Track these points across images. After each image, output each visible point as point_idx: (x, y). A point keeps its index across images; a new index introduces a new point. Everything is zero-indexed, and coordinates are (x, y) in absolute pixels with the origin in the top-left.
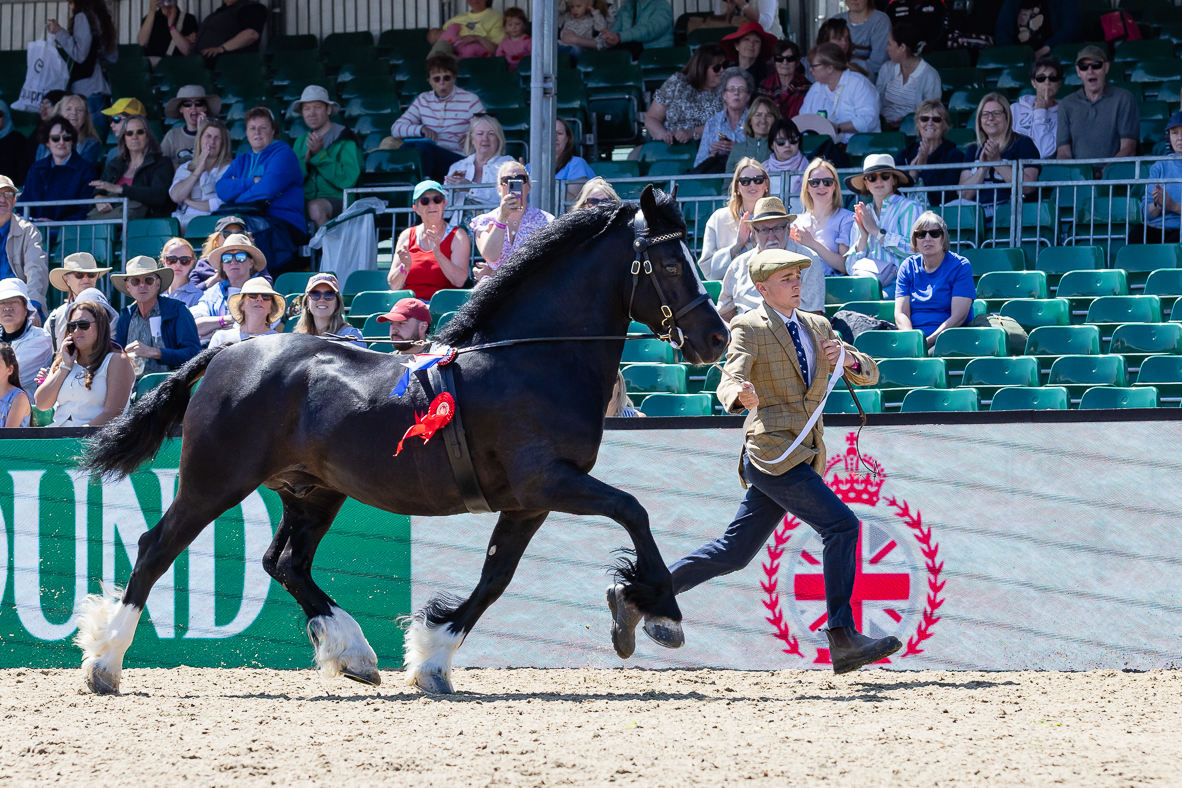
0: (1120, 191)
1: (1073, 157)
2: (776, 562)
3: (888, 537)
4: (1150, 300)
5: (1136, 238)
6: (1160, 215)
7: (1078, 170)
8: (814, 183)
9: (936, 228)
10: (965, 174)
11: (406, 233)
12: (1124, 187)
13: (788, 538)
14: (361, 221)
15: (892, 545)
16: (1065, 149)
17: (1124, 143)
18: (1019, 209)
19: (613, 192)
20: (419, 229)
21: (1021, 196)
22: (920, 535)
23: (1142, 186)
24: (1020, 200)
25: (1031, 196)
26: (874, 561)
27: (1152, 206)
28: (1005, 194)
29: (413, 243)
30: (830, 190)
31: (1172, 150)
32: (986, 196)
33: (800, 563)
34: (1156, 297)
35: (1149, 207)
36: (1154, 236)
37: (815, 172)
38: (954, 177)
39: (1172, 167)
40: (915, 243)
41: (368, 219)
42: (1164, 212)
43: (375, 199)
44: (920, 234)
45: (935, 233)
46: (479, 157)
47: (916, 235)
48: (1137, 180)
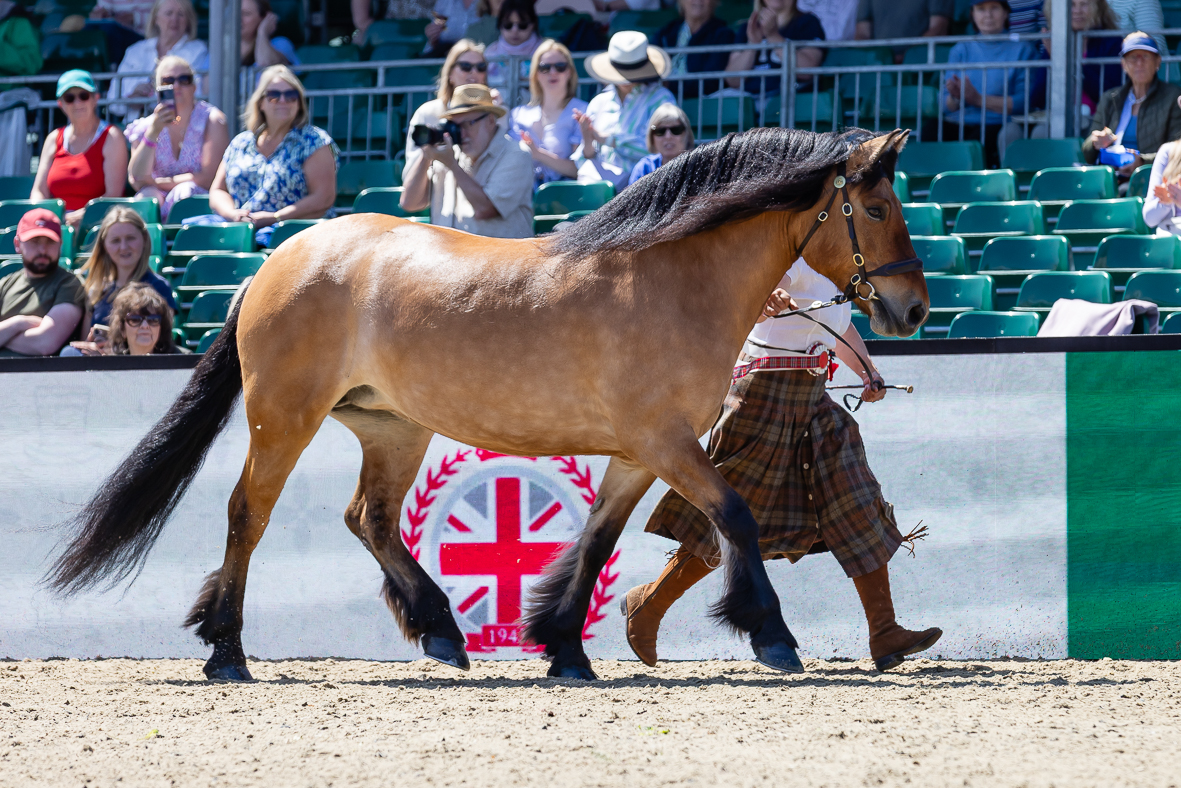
0: (911, 79)
1: (872, 37)
2: (418, 529)
3: (551, 498)
4: (930, 210)
5: (929, 134)
6: (958, 108)
7: (872, 55)
8: (544, 68)
9: (677, 124)
10: (734, 56)
11: (54, 135)
12: (915, 75)
13: (432, 499)
14: (10, 118)
15: (557, 508)
16: (865, 27)
17: (934, 21)
18: (792, 101)
19: (296, 82)
20: (69, 131)
21: (794, 85)
22: (589, 495)
23: (937, 73)
24: (793, 90)
25: (805, 85)
26: (535, 527)
27: (949, 99)
28: (774, 83)
29: (60, 147)
30: (563, 78)
31: (977, 31)
32: (752, 84)
33: (446, 530)
34: (938, 206)
35: (944, 99)
36: (951, 133)
37: (546, 56)
38: (722, 61)
39: (976, 49)
40: (652, 141)
41: (19, 115)
42: (962, 104)
43: (26, 91)
44: (659, 131)
45: (677, 129)
46: (164, 41)
47: (653, 133)
48: (931, 65)
